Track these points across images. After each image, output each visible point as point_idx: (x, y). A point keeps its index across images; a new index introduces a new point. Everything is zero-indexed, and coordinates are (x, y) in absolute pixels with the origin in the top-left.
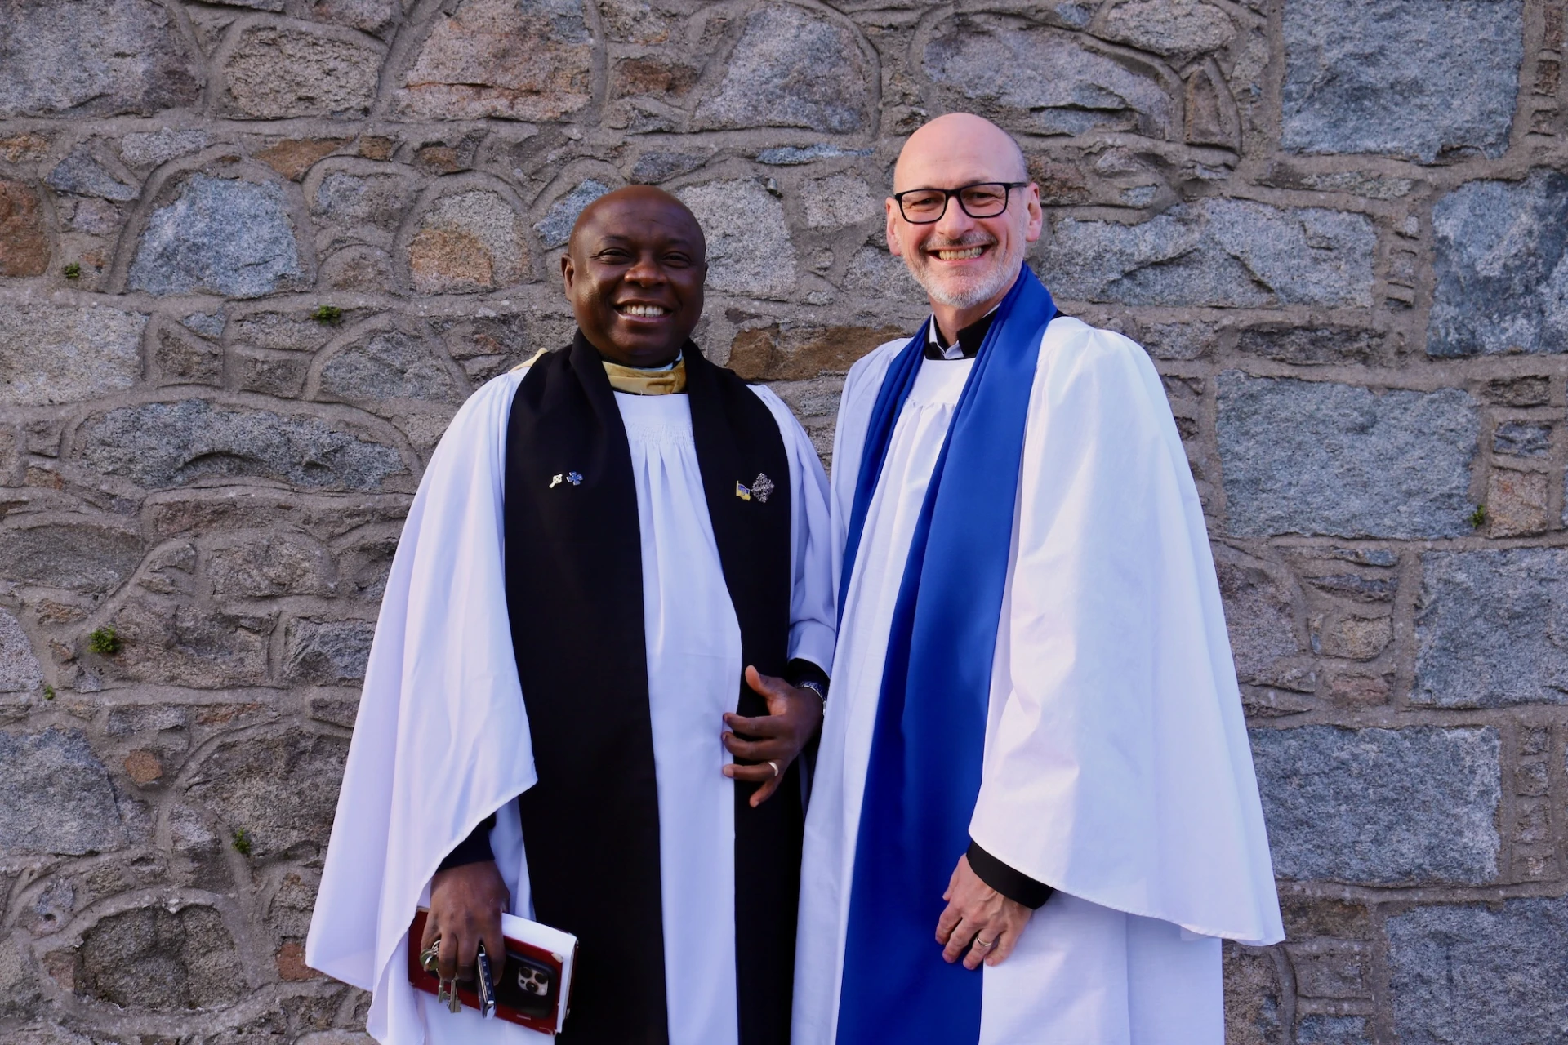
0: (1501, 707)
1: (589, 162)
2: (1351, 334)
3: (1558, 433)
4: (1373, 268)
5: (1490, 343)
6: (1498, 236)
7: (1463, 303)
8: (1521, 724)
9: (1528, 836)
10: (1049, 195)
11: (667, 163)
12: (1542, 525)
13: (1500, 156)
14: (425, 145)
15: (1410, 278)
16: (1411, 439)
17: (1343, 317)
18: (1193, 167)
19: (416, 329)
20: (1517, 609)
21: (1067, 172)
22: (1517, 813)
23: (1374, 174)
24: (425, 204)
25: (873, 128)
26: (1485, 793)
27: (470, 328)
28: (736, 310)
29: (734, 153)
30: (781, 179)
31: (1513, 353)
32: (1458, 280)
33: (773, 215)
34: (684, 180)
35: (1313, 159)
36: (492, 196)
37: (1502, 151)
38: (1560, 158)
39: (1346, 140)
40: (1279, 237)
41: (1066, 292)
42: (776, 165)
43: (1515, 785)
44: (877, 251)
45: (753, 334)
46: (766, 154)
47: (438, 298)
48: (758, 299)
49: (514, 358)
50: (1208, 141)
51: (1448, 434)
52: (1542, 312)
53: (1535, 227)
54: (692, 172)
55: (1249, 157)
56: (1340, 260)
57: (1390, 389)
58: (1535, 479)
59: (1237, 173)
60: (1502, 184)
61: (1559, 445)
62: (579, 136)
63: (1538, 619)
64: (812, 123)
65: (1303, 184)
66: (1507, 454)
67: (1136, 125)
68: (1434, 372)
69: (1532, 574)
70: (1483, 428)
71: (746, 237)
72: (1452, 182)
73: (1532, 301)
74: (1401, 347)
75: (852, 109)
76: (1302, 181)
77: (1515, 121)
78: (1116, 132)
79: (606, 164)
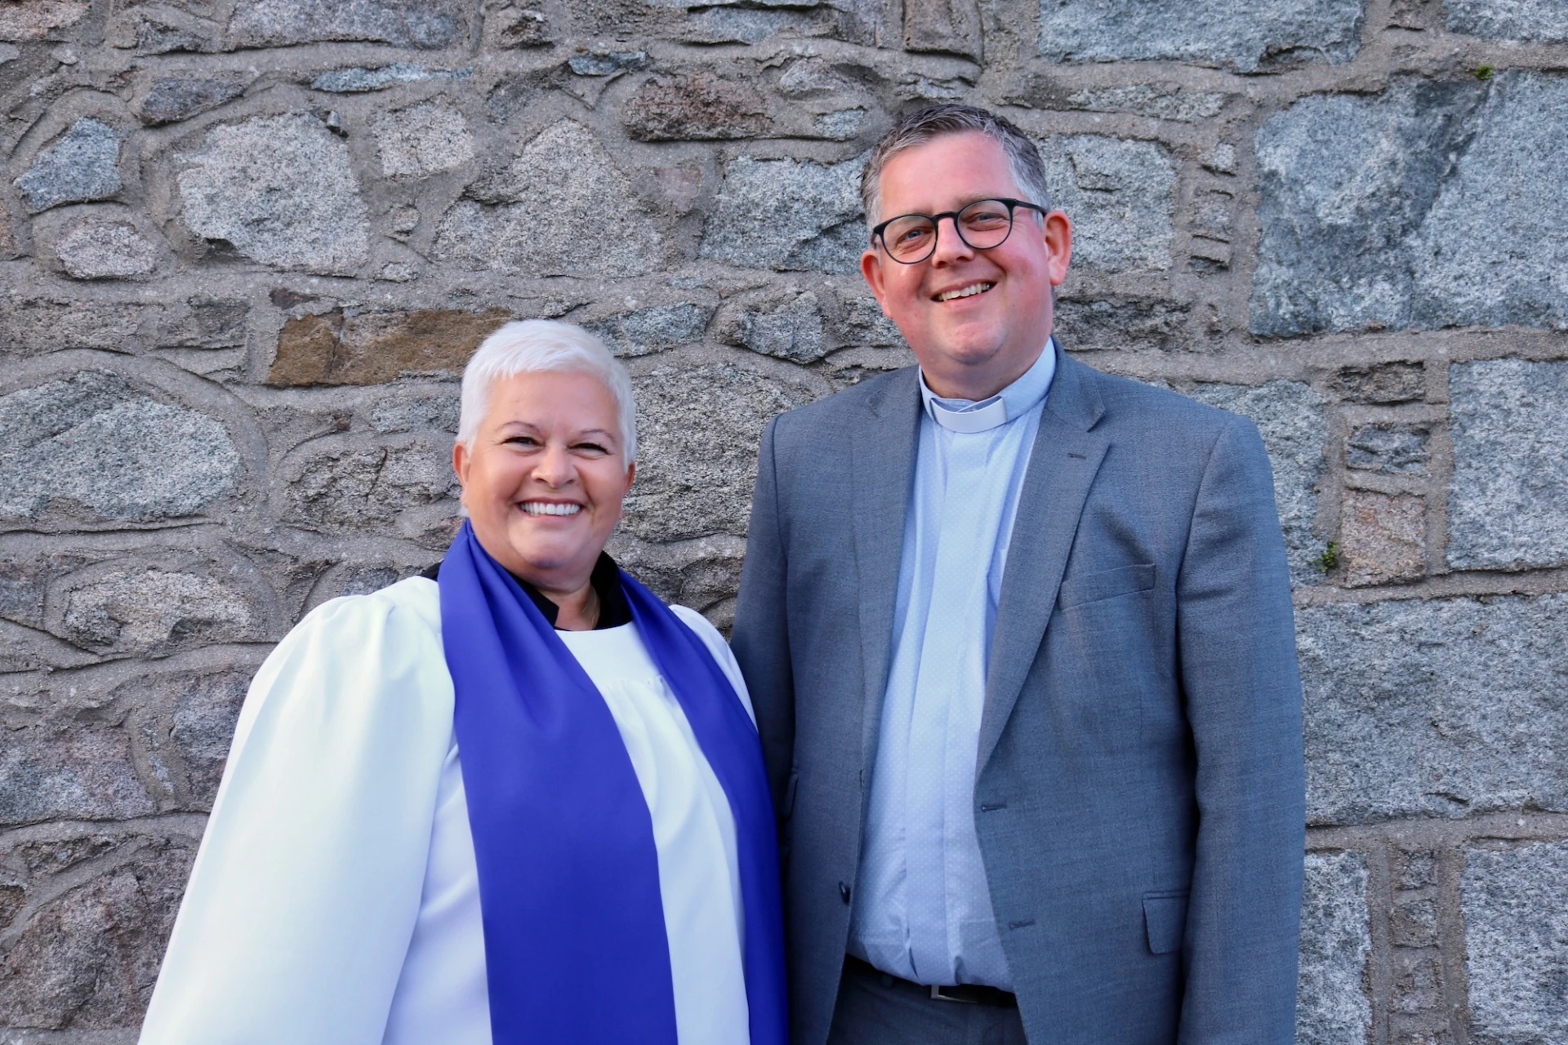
0: (1369, 823)
1: (86, 94)
2: (1140, 308)
3: (1438, 438)
4: (1171, 215)
5: (1339, 316)
6: (1350, 170)
7: (1299, 262)
8: (1397, 847)
9: (1410, 1004)
10: (714, 126)
11: (191, 94)
12: (1419, 568)
13: (1349, 60)
15: (1224, 229)
17: (1128, 284)
18: (915, 82)
20: (1387, 685)
21: (738, 93)
22: (1394, 971)
23: (1171, 87)
25: (473, 40)
26: (1348, 944)
28: (285, 290)
29: (281, 77)
30: (345, 111)
31: (1373, 330)
32: (1292, 231)
33: (336, 160)
34: (214, 116)
35: (1085, 69)
37: (1352, 53)
38: (1432, 60)
39: (1131, 42)
41: (742, 257)
42: (339, 93)
43: (1391, 932)
44: (478, 206)
45: (308, 321)
46: (324, 78)
48: (316, 275)
50: (935, 47)
51: (1283, 443)
52: (1412, 273)
53: (1400, 156)
54: (225, 104)
55: (994, 67)
56: (1125, 205)
57: (1200, 382)
58: (1407, 504)
59: (979, 90)
60: (1353, 98)
61: (1439, 457)
62: (74, 59)
63: (1418, 698)
64: (389, 34)
65: (1070, 103)
66: (1366, 470)
67: (835, 27)
68: (1262, 357)
69: (1407, 637)
70: (1331, 434)
71: (298, 191)
72: (1282, 96)
73: (1396, 258)
74: (1213, 324)
75: (444, 15)
76: (1069, 99)
77: (1368, 11)
78: (808, 37)
79: (109, 96)
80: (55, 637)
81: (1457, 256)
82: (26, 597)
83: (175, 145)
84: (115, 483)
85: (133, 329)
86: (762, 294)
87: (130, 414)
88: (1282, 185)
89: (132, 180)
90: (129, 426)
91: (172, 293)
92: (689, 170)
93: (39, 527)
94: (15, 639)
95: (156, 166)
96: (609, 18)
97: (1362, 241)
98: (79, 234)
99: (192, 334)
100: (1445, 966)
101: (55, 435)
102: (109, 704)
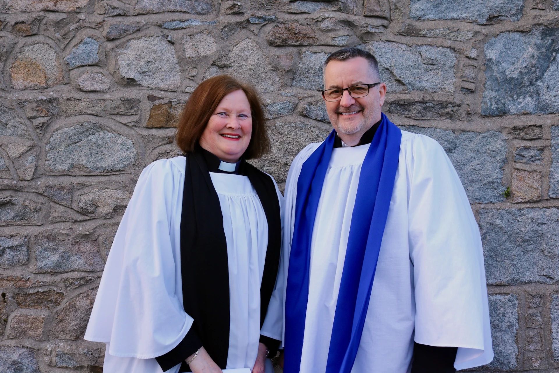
0: (519, 285)
1: (88, 30)
2: (443, 105)
3: (546, 152)
4: (455, 73)
5: (513, 109)
6: (517, 58)
7: (499, 90)
8: (528, 293)
9: (532, 348)
10: (298, 41)
11: (122, 29)
12: (539, 197)
13: (518, 20)
14: (17, 23)
15: (473, 78)
16: (473, 155)
17: (439, 97)
18: (367, 27)
19: (11, 105)
20: (526, 237)
21: (306, 30)
22: (526, 336)
23: (455, 29)
24: (17, 49)
25: (217, 12)
26: (511, 326)
27: (35, 105)
28: (153, 95)
29: (152, 24)
30: (174, 35)
32: (497, 79)
33: (170, 52)
34: (130, 37)
35: (426, 22)
36: (46, 45)
37: (519, 18)
38: (548, 20)
39: (442, 13)
40: (408, 60)
41: (307, 86)
42: (172, 29)
43: (526, 323)
44: (217, 68)
45: (160, 106)
46: (167, 24)
47: (23, 92)
48: (163, 90)
49: (54, 118)
50: (374, 14)
51: (492, 153)
52: (539, 94)
53: (535, 53)
54: (133, 33)
55: (394, 22)
56: (438, 70)
57: (463, 131)
58: (535, 175)
59: (389, 30)
60: (519, 33)
61: (547, 158)
62: (84, 18)
63: (537, 242)
64: (188, 10)
65: (420, 34)
66: (521, 162)
67: (340, 8)
68: (485, 123)
69: (534, 221)
70: (509, 150)
71: (158, 62)
72: (494, 33)
73: (533, 89)
74: (468, 111)
75: (207, 3)
76: (420, 33)
77: (525, 3)
78: (330, 11)
79: (95, 30)
80: (75, 210)
81: (555, 89)
82: (66, 197)
83: (117, 47)
84: (96, 159)
85: (102, 108)
86: (313, 98)
87: (101, 137)
88: (493, 63)
89: (103, 58)
90: (100, 140)
91: (115, 96)
92: (289, 56)
93: (70, 174)
94: (62, 211)
95: (111, 54)
96: (263, 4)
97: (522, 83)
98: (85, 76)
99: (122, 110)
100: (544, 335)
101: (76, 143)
102: (92, 233)
